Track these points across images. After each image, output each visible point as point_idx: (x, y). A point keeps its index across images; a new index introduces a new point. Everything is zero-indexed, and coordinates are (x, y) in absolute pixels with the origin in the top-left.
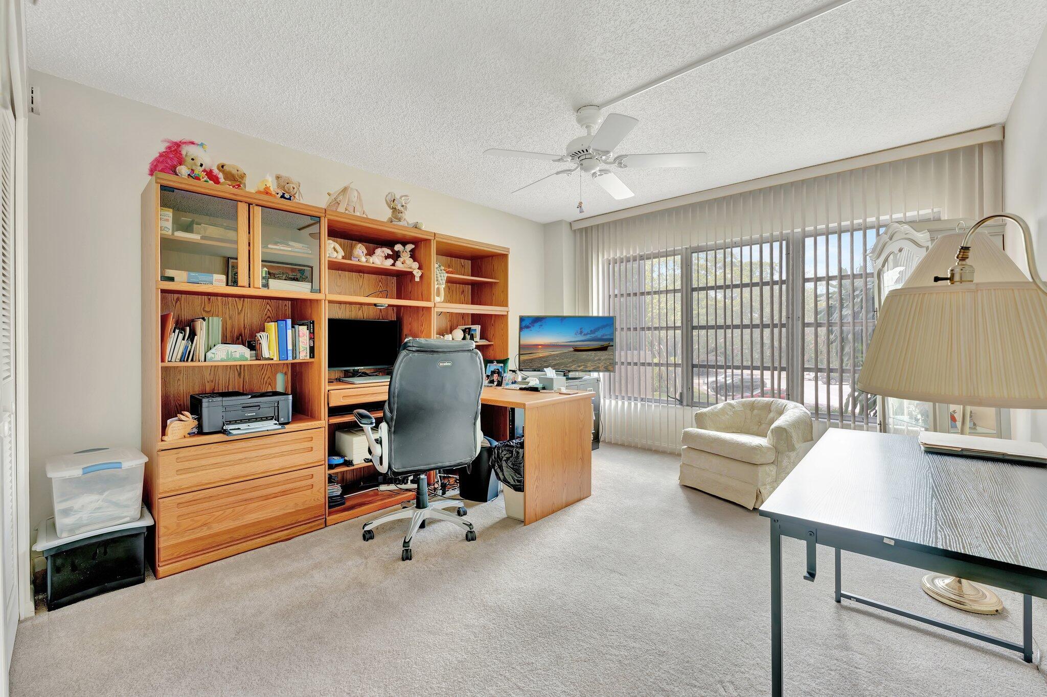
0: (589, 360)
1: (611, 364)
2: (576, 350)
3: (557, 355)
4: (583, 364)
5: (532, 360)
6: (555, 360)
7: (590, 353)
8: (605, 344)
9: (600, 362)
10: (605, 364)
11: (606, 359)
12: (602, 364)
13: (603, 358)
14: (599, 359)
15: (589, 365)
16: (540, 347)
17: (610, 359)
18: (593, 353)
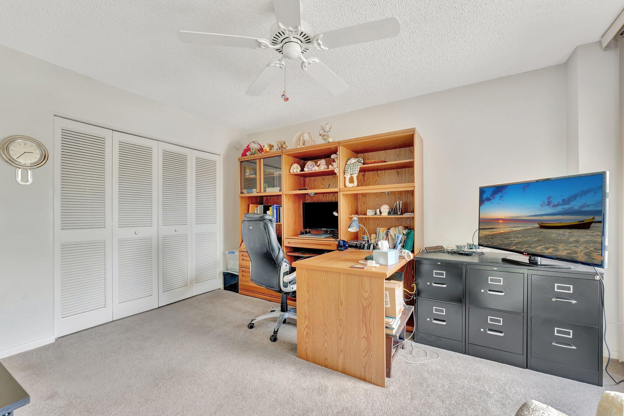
0: (561, 242)
1: (596, 249)
2: (542, 227)
3: (519, 232)
4: (552, 245)
5: (493, 235)
6: (518, 237)
7: (561, 231)
8: (587, 218)
9: (577, 245)
10: (586, 248)
11: (587, 242)
12: (581, 248)
13: (582, 240)
14: (577, 241)
15: (560, 248)
16: (501, 221)
17: (595, 242)
18: (567, 232)
